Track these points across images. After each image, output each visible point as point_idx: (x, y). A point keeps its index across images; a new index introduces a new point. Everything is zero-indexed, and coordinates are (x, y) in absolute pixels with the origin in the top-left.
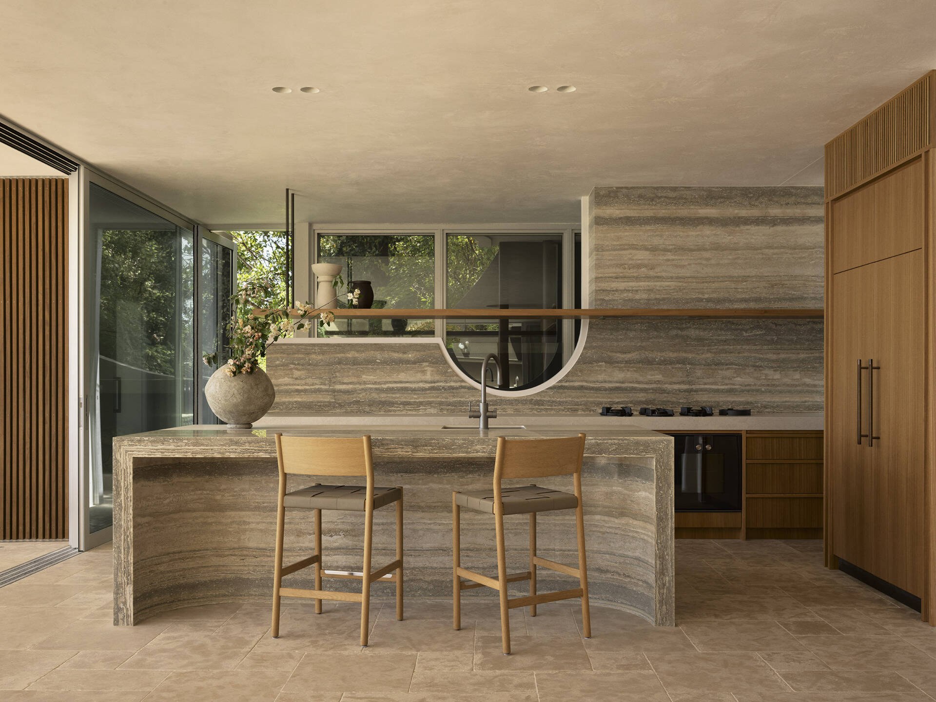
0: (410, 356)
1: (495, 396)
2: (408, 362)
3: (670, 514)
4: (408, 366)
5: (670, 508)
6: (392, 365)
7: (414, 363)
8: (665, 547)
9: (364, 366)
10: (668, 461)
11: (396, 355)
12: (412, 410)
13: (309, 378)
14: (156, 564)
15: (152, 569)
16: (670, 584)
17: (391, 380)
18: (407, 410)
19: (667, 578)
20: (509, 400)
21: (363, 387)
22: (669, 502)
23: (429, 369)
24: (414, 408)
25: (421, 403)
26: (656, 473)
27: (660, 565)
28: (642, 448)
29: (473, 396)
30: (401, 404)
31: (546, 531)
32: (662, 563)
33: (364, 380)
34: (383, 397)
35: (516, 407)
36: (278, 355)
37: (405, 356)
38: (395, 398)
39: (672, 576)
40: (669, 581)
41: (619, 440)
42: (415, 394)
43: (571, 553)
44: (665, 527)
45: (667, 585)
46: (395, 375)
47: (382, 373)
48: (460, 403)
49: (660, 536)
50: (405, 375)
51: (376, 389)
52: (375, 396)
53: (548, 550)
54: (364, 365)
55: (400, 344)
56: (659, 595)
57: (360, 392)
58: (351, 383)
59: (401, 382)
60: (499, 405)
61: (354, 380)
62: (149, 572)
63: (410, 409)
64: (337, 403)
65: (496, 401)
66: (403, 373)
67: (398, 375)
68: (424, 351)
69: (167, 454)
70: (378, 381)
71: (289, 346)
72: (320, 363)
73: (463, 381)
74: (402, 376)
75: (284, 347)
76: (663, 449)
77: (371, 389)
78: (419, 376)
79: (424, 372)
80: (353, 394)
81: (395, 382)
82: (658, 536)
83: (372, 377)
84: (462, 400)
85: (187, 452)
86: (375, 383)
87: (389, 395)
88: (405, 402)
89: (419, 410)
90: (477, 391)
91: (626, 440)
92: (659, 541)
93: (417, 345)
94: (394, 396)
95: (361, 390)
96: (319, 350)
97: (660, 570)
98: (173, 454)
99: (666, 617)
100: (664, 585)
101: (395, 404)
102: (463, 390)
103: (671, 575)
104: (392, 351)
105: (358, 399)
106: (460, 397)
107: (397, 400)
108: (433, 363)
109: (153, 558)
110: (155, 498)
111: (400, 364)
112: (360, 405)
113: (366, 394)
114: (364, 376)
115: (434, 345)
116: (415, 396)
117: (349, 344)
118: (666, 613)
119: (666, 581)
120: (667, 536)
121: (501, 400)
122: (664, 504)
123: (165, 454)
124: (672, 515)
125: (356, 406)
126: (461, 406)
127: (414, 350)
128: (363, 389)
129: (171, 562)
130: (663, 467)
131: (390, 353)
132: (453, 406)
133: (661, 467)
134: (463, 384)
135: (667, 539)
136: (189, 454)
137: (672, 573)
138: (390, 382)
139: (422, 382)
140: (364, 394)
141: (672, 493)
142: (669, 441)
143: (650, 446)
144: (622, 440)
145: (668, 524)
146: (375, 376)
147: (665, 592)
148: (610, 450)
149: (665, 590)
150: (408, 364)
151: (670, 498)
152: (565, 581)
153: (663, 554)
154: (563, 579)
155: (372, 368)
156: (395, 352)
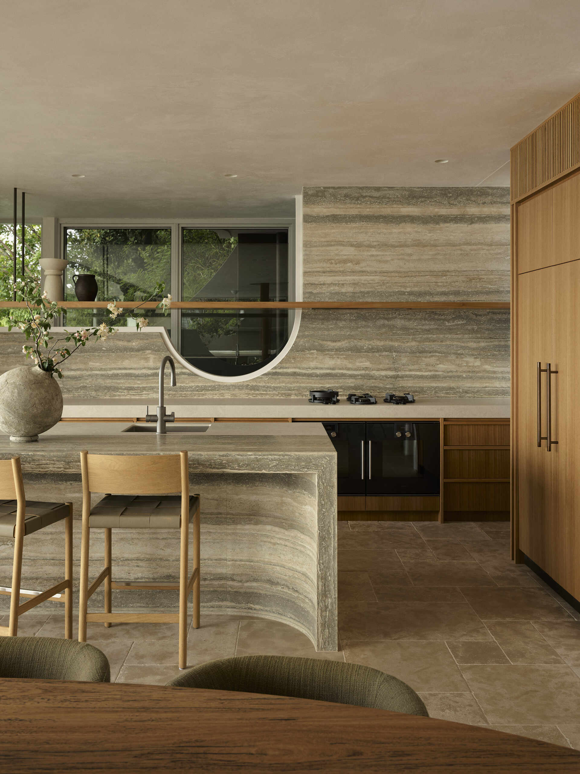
0: (134, 344)
1: (214, 382)
2: (132, 350)
3: (332, 533)
4: (132, 353)
5: (332, 527)
6: (117, 352)
7: (138, 350)
8: (328, 568)
9: (91, 354)
10: (331, 478)
11: (121, 344)
12: (136, 395)
16: (333, 606)
17: (115, 366)
18: (131, 395)
19: (330, 600)
20: (226, 386)
21: (89, 373)
22: (332, 521)
23: (152, 357)
24: (137, 393)
25: (144, 388)
26: (318, 490)
27: (322, 586)
28: (303, 464)
29: (193, 382)
30: (125, 389)
31: (218, 541)
32: (325, 585)
33: (91, 366)
34: (109, 382)
35: (234, 392)
36: (11, 343)
37: (130, 344)
38: (119, 383)
39: (335, 598)
40: (332, 603)
41: (280, 455)
42: (138, 380)
43: (243, 563)
44: (328, 546)
45: (330, 607)
46: (120, 362)
47: (108, 360)
48: (180, 388)
49: (322, 556)
50: (129, 362)
51: (102, 375)
52: (101, 381)
53: (220, 560)
54: (90, 352)
55: (125, 333)
56: (322, 617)
57: (86, 378)
58: (78, 370)
59: (125, 369)
60: (218, 390)
61: (82, 366)
63: (134, 393)
64: (66, 389)
65: (214, 386)
66: (127, 361)
67: (122, 362)
68: (147, 339)
70: (104, 367)
71: (20, 335)
73: (184, 367)
74: (126, 363)
75: (15, 336)
76: (326, 465)
77: (97, 375)
78: (143, 363)
79: (147, 359)
80: (80, 380)
81: (120, 369)
82: (320, 556)
83: (98, 364)
84: (182, 385)
86: (101, 369)
87: (114, 381)
88: (129, 387)
89: (142, 395)
90: (197, 377)
91: (286, 455)
92: (321, 562)
93: (140, 334)
94: (118, 381)
95: (88, 376)
97: (322, 591)
99: (328, 641)
100: (326, 607)
101: (120, 389)
102: (183, 376)
103: (333, 597)
104: (117, 339)
105: (85, 385)
106: (181, 383)
107: (121, 385)
108: (156, 351)
111: (124, 351)
112: (87, 390)
113: (93, 380)
114: (91, 363)
115: (157, 334)
116: (139, 382)
118: (329, 637)
119: (328, 603)
120: (329, 556)
121: (219, 385)
122: (327, 523)
124: (334, 534)
125: (83, 391)
126: (182, 391)
127: (138, 339)
128: (90, 375)
130: (325, 484)
131: (115, 341)
132: (174, 391)
133: (323, 484)
134: (184, 371)
135: (329, 559)
137: (335, 595)
138: (115, 369)
139: (145, 368)
140: (90, 380)
141: (334, 511)
142: (331, 457)
143: (312, 462)
144: (283, 456)
145: (331, 544)
146: (101, 363)
147: (327, 615)
148: (270, 466)
149: (328, 612)
150: (132, 351)
151: (332, 516)
152: (236, 592)
153: (326, 574)
154: (235, 590)
155: (98, 356)
156: (120, 340)
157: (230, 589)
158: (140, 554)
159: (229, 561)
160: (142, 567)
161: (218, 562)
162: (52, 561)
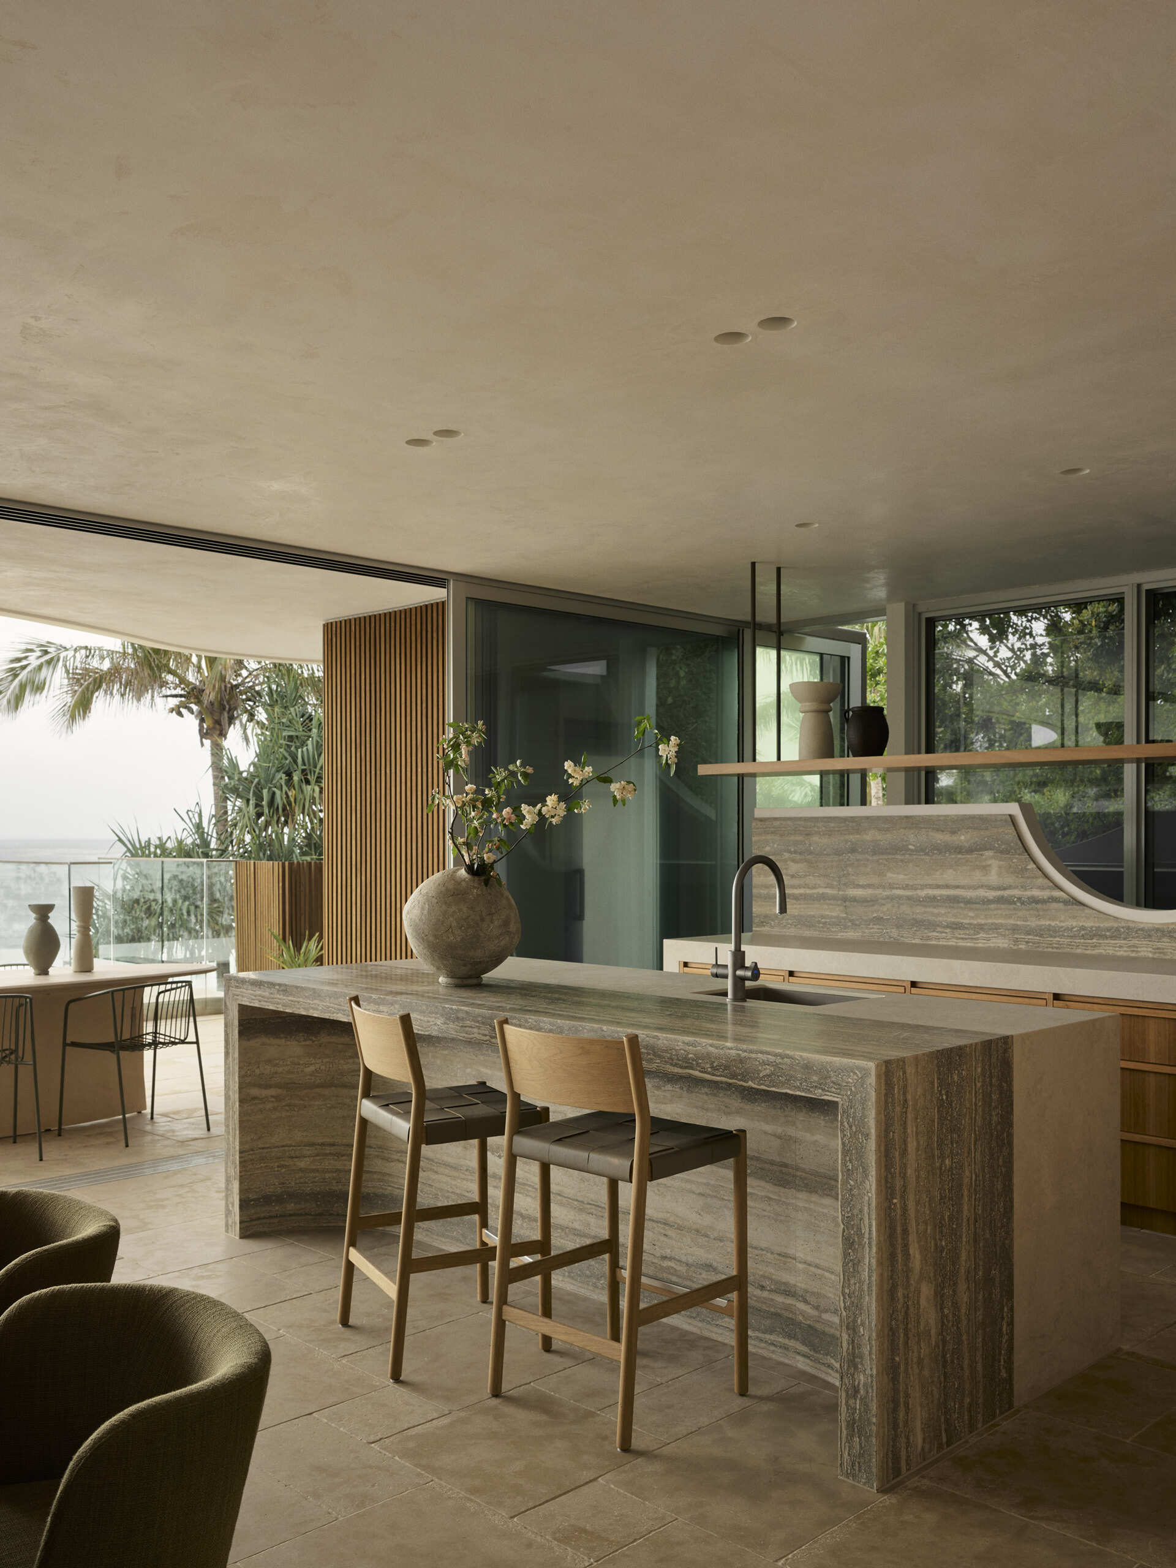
0: (963, 838)
1: (1116, 918)
2: (959, 850)
3: (867, 1236)
4: (959, 856)
5: (867, 1222)
6: (934, 854)
7: (970, 851)
8: (859, 1307)
9: (890, 857)
10: (864, 1116)
11: (940, 838)
12: (966, 939)
13: (809, 875)
14: (292, 1157)
15: (282, 1162)
16: (867, 1392)
17: (930, 882)
18: (957, 938)
19: (862, 1377)
20: (1142, 930)
21: (887, 893)
22: (866, 1208)
23: (995, 864)
24: (969, 935)
25: (981, 927)
26: (842, 1139)
27: (848, 1344)
28: (815, 1078)
29: (1074, 917)
30: (947, 927)
32: (853, 1341)
33: (890, 881)
34: (919, 912)
35: (1159, 945)
36: (769, 837)
37: (955, 838)
38: (938, 915)
39: (872, 1376)
40: (865, 1385)
41: (776, 1055)
42: (971, 909)
43: (820, 1272)
44: (859, 1261)
45: (862, 1392)
46: (938, 873)
47: (918, 869)
48: (1049, 930)
49: (849, 1280)
50: (954, 873)
51: (909, 898)
52: (905, 909)
54: (889, 854)
55: (945, 816)
56: (848, 1409)
57: (883, 902)
58: (869, 886)
59: (947, 887)
60: (1125, 939)
61: (875, 880)
62: (278, 1167)
63: (963, 936)
64: (850, 921)
65: (1117, 929)
66: (951, 871)
67: (942, 874)
68: (989, 829)
69: (265, 1003)
70: (911, 883)
71: (782, 822)
72: (825, 850)
73: (1058, 887)
74: (949, 876)
75: (777, 823)
76: (855, 1087)
77: (900, 897)
78: (978, 876)
79: (985, 869)
80: (873, 905)
81: (938, 887)
82: (844, 1279)
83: (902, 876)
84: (1053, 924)
85: (278, 1004)
86: (906, 887)
87: (928, 910)
88: (954, 923)
89: (977, 939)
90: (1082, 907)
91: (788, 1057)
92: (847, 1291)
93: (972, 818)
94: (936, 911)
95: (884, 899)
96: (823, 828)
97: (848, 1354)
98: (268, 1004)
99: (859, 1463)
100: (856, 1391)
101: (938, 926)
102: (1054, 905)
103: (868, 1372)
104: (933, 829)
105: (881, 915)
106: (1050, 920)
107: (941, 919)
108: (1001, 852)
109: (286, 1148)
110: (289, 1063)
111: (945, 852)
112: (883, 925)
113: (893, 906)
114: (889, 875)
115: (1004, 818)
116: (971, 914)
117: (868, 818)
118: (861, 1455)
119: (859, 1383)
120: (861, 1282)
121: (1128, 928)
122: (855, 1212)
123: (262, 1003)
124: (870, 1238)
125: (878, 927)
126: (1051, 936)
127: (970, 828)
128: (888, 897)
129: (318, 1158)
130: (854, 1128)
131: (931, 834)
132: (1036, 936)
133: (851, 1127)
134: (1057, 894)
135: (861, 1290)
136: (280, 1006)
137: (871, 1369)
138: (931, 887)
139: (982, 886)
140: (889, 906)
141: (871, 1189)
142: (866, 1073)
143: (830, 1077)
144: (782, 1056)
145: (863, 1257)
146: (906, 875)
147: (858, 1407)
148: (761, 1075)
149: (858, 1401)
150: (959, 853)
151: (867, 1198)
152: (810, 1326)
153: (855, 1321)
154: (808, 1322)
155: (902, 861)
156: (938, 830)
157: (801, 1318)
158: (668, 1215)
159: (800, 1262)
160: (671, 1238)
161: (783, 1259)
162: (559, 1198)
